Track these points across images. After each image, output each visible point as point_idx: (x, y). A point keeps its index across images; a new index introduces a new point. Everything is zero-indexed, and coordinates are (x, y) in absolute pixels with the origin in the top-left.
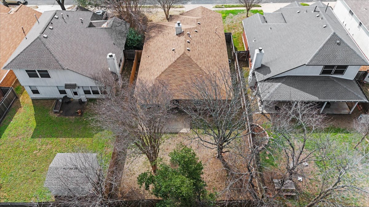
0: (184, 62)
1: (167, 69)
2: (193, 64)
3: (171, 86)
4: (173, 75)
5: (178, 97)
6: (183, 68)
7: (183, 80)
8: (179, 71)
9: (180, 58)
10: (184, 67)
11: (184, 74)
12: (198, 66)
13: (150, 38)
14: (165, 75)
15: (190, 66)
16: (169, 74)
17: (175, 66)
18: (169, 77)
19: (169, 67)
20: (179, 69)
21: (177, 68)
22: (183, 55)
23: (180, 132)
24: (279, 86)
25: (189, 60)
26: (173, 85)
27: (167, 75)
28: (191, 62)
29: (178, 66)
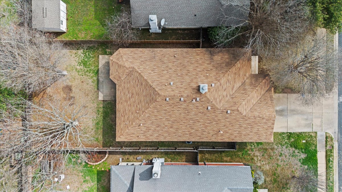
0: (151, 95)
1: (143, 78)
2: (149, 104)
3: (128, 83)
4: (138, 84)
5: (118, 89)
6: (144, 94)
7: (133, 94)
8: (141, 90)
9: (155, 90)
10: (146, 95)
11: (139, 95)
12: (147, 109)
13: (212, 54)
14: (138, 77)
15: (147, 101)
16: (139, 80)
17: (147, 86)
18: (136, 81)
19: (146, 80)
20: (143, 90)
21: (145, 88)
22: (158, 94)
23: (99, 92)
24: (126, 184)
25: (153, 100)
26: (129, 85)
27: (138, 79)
28: (151, 102)
29: (147, 89)
